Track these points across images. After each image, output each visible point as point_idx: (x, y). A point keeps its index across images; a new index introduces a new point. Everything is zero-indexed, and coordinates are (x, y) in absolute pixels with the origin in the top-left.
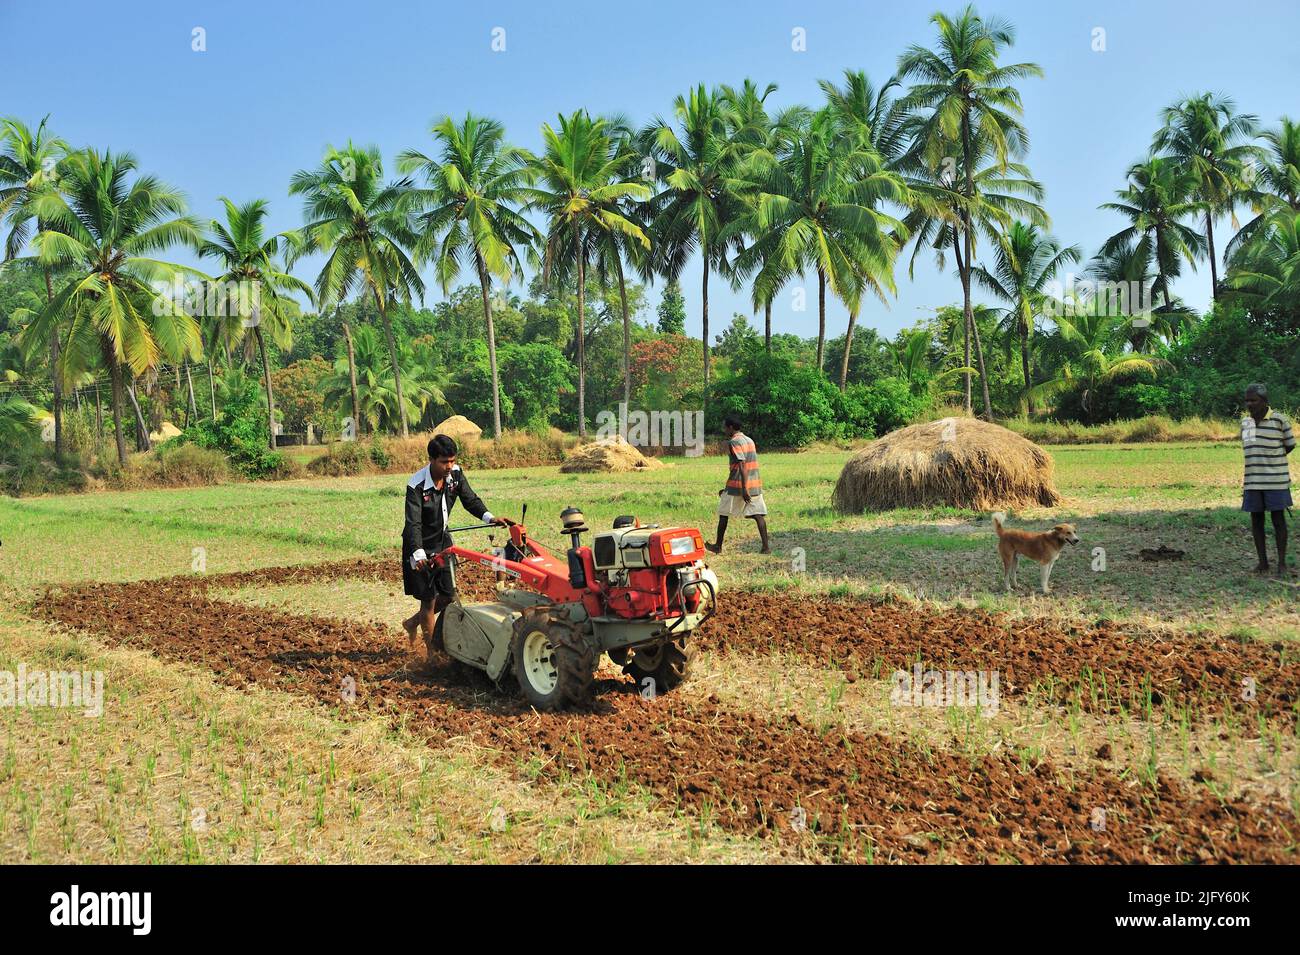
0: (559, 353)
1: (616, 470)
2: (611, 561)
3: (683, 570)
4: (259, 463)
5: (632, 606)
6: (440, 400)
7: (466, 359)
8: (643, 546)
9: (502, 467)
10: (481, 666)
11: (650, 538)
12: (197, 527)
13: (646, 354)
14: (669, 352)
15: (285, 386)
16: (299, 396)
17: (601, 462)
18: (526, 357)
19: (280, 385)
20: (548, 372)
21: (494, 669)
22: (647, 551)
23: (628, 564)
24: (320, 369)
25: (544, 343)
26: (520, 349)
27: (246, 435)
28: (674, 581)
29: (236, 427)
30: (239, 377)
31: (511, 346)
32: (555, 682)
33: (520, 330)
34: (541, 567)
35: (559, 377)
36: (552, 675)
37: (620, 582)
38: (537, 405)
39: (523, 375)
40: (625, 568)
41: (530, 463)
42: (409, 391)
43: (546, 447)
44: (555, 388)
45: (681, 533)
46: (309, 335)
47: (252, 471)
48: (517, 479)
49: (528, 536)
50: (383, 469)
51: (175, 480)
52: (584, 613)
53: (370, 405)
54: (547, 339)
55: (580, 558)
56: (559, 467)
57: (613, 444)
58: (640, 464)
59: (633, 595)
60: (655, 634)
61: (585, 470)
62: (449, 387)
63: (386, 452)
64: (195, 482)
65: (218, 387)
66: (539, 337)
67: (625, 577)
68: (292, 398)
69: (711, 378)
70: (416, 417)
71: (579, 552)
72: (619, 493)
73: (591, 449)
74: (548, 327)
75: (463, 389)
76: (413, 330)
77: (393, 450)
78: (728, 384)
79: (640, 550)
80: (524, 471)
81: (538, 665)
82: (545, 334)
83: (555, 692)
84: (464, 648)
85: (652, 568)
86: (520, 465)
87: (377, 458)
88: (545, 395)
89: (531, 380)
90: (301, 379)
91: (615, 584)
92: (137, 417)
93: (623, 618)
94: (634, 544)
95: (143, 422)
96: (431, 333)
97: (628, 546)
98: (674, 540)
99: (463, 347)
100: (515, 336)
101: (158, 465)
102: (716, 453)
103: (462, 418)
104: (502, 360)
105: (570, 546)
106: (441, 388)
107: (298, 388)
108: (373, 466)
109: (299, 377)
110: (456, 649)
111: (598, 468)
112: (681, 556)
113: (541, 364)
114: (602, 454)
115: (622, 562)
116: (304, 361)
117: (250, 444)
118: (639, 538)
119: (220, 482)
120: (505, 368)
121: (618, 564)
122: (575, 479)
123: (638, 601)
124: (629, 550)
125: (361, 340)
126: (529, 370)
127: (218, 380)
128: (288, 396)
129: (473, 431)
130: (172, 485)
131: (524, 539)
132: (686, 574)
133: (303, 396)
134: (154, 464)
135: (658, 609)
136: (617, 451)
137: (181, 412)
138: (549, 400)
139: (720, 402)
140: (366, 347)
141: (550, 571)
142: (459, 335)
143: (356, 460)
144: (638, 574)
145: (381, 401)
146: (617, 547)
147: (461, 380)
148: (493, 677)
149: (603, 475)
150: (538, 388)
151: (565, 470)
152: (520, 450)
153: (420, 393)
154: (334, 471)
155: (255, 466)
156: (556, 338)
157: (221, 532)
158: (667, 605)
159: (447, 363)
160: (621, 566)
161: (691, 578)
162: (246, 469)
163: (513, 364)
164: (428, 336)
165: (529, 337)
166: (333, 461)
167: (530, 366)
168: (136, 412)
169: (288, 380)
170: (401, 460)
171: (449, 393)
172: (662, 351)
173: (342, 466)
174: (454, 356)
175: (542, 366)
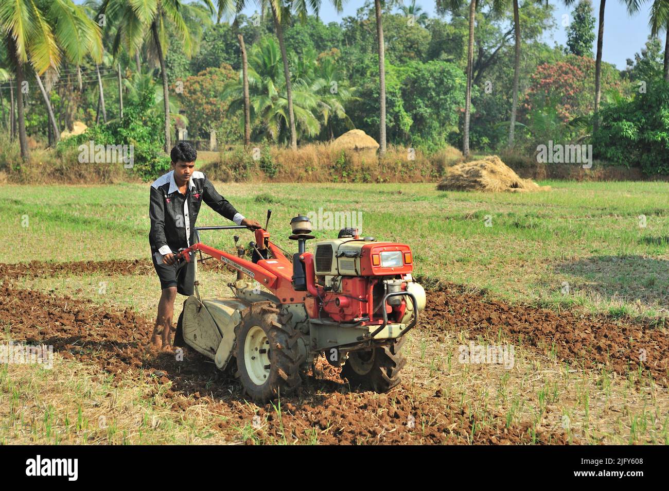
0: (460, 72)
1: (490, 190)
2: (328, 268)
3: (390, 282)
4: (153, 166)
5: (342, 311)
6: (341, 114)
7: (368, 74)
8: (355, 256)
9: (385, 181)
10: (211, 355)
11: (362, 248)
12: (74, 221)
13: (549, 76)
14: (574, 75)
15: (194, 92)
16: (207, 103)
17: (475, 181)
18: (427, 75)
19: (190, 92)
20: (448, 91)
21: (221, 358)
22: (358, 260)
23: (342, 272)
24: (228, 78)
25: (448, 61)
26: (422, 66)
27: (142, 137)
28: (380, 291)
29: (133, 129)
30: (147, 81)
31: (414, 63)
32: (268, 375)
33: (424, 48)
34: (274, 269)
35: (459, 95)
36: (267, 367)
37: (334, 287)
38: (436, 124)
39: (423, 93)
40: (339, 275)
41: (412, 179)
42: (308, 102)
43: (429, 165)
44: (454, 107)
45: (392, 248)
46: (221, 44)
47: (147, 173)
48: (392, 193)
49: (270, 240)
50: (271, 177)
51: (73, 176)
52: (304, 314)
53: (271, 115)
54: (451, 57)
55: (303, 263)
56: (436, 185)
57: (490, 165)
58: (515, 186)
59: (343, 301)
60: (360, 338)
61: (460, 188)
62: (350, 102)
63: (274, 162)
64: (92, 180)
65: (127, 90)
66: (444, 56)
67: (338, 283)
68: (200, 105)
69: (601, 104)
70: (314, 129)
71: (302, 257)
72: (472, 212)
73: (467, 168)
74: (452, 45)
75: (364, 103)
76: (320, 43)
77: (281, 160)
78: (617, 110)
79: (353, 260)
80: (404, 187)
81: (257, 354)
82: (449, 52)
83: (268, 383)
84: (198, 338)
85: (361, 277)
86: (403, 180)
87: (264, 166)
88: (443, 113)
89: (431, 98)
90: (209, 87)
91: (329, 289)
92: (49, 115)
93: (335, 321)
94: (349, 254)
95: (54, 120)
96: (337, 47)
97: (343, 255)
98: (384, 253)
99: (367, 62)
100: (419, 53)
101: (58, 162)
102: (600, 179)
103: (361, 133)
104: (404, 77)
105: (297, 251)
106: (342, 101)
107: (207, 95)
108: (261, 174)
109: (207, 85)
110: (192, 338)
111: (473, 187)
112: (389, 269)
113: (442, 82)
114: (477, 174)
115: (337, 269)
116: (213, 69)
117: (145, 147)
118: (353, 248)
119: (115, 181)
120: (406, 85)
121: (334, 271)
122: (444, 196)
123: (347, 306)
124: (344, 259)
125: (265, 50)
126: (429, 88)
127: (127, 83)
128: (197, 103)
129: (370, 145)
130: (70, 181)
131: (266, 243)
132: (393, 286)
133: (211, 104)
134: (54, 160)
135: (364, 315)
136: (492, 172)
137: (94, 113)
138: (447, 118)
139: (608, 127)
140: (269, 58)
141: (280, 273)
142: (364, 50)
143: (245, 167)
144: (350, 282)
145: (281, 111)
146: (334, 254)
147: (362, 95)
148: (220, 366)
149: (478, 194)
150: (437, 106)
151: (441, 188)
152: (403, 165)
153: (320, 106)
154: (224, 176)
155: (149, 168)
156: (459, 56)
157: (94, 226)
158: (372, 313)
159: (350, 77)
160: (336, 273)
161: (397, 290)
162: (140, 170)
163: (415, 81)
164: (335, 50)
165: (434, 54)
166: (224, 167)
167: (431, 84)
168: (47, 109)
169: (197, 87)
170: (288, 170)
171: (350, 108)
172: (566, 73)
173: (232, 173)
174: (358, 71)
175: (442, 84)
